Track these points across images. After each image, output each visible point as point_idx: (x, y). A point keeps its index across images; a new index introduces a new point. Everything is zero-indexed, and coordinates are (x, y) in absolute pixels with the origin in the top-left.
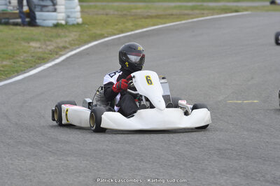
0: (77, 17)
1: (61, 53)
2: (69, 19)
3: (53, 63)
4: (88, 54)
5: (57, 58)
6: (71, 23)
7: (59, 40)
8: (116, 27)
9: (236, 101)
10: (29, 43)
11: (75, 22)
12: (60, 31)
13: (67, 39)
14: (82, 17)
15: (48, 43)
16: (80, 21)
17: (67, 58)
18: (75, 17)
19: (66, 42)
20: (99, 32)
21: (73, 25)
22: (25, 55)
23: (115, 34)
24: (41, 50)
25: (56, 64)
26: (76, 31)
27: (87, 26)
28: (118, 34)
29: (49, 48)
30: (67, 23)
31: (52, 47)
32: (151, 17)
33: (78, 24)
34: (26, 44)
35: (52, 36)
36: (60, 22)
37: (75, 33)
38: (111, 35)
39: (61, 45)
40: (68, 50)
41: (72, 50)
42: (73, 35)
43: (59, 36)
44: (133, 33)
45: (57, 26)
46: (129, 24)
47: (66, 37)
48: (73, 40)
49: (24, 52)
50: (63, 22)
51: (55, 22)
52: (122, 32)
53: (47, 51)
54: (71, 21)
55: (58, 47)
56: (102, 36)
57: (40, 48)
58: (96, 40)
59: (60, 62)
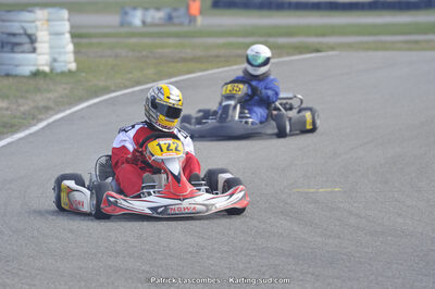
0: (68, 61)
1: (40, 117)
2: (56, 64)
3: (27, 132)
4: (83, 117)
5: (35, 125)
6: (59, 71)
7: (38, 97)
8: (130, 76)
9: (307, 190)
11: (65, 69)
12: (42, 82)
13: (51, 95)
14: (76, 60)
15: (21, 101)
16: (73, 66)
17: (49, 125)
18: (65, 62)
19: (49, 99)
20: (101, 84)
21: (63, 73)
23: (126, 87)
25: (31, 134)
26: (66, 83)
27: (83, 74)
28: (133, 86)
29: (22, 109)
30: (52, 70)
31: (26, 108)
32: (185, 60)
33: (70, 71)
35: (27, 91)
36: (41, 68)
37: (64, 86)
38: (120, 89)
39: (42, 104)
40: (51, 112)
41: (57, 113)
42: (61, 89)
43: (38, 90)
45: (36, 74)
46: (150, 71)
47: (50, 91)
48: (62, 97)
50: (47, 69)
51: (33, 69)
52: (138, 83)
53: (19, 114)
54: (60, 67)
55: (37, 108)
56: (107, 90)
58: (97, 96)
59: (38, 131)
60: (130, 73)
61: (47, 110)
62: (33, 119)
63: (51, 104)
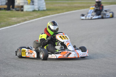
15: (20, 18)
21: (42, 11)
22: (4, 23)
29: (18, 20)
33: (44, 10)
38: (52, 14)
43: (29, 15)
50: (37, 9)
53: (16, 21)
56: (49, 15)
63: (28, 19)
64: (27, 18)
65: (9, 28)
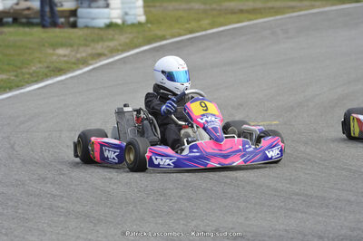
0: (138, 14)
1: (90, 62)
2: (127, 17)
4: (125, 63)
5: (80, 69)
6: (129, 22)
8: (187, 26)
10: (54, 50)
11: (136, 22)
13: (112, 44)
15: (81, 49)
16: (143, 19)
17: (94, 69)
18: (135, 15)
19: (108, 47)
20: (159, 33)
21: (133, 25)
22: (39, 65)
23: (180, 35)
24: (65, 59)
25: (71, 77)
26: (130, 33)
27: (149, 25)
29: (79, 56)
30: (124, 22)
31: (84, 55)
33: (140, 24)
34: (50, 51)
35: (93, 41)
36: (115, 21)
38: (173, 36)
39: (99, 51)
41: (108, 58)
42: (124, 38)
43: (102, 39)
44: (204, 33)
45: (110, 26)
46: (205, 22)
47: (112, 40)
48: (120, 45)
49: (40, 62)
50: (119, 21)
51: (108, 21)
52: (191, 32)
53: (73, 60)
56: (163, 38)
57: (65, 56)
59: (80, 75)
60: (188, 23)
61: (100, 56)
62: (83, 64)
63: (106, 52)
64: (99, 47)
65: (66, 79)
